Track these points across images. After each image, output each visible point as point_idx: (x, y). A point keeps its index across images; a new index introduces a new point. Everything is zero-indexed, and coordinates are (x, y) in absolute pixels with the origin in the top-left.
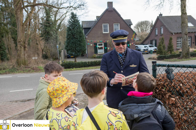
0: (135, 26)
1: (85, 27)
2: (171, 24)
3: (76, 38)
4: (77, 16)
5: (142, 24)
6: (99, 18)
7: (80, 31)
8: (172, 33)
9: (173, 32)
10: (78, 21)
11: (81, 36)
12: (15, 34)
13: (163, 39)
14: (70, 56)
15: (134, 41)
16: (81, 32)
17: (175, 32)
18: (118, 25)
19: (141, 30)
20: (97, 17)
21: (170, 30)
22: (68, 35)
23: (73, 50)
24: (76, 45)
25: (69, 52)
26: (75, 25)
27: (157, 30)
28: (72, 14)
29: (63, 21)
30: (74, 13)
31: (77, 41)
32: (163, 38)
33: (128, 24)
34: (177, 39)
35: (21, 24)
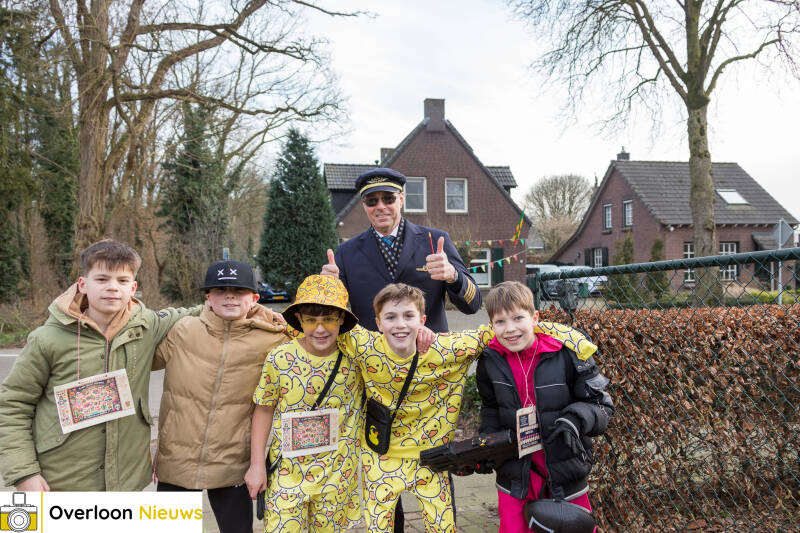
0: (530, 194)
1: (336, 187)
2: (661, 191)
3: (302, 225)
4: (310, 145)
5: (556, 189)
6: (389, 156)
7: (317, 199)
8: (664, 226)
9: (668, 222)
10: (311, 162)
11: (321, 219)
12: (60, 197)
13: (628, 245)
14: (271, 296)
15: (521, 247)
16: (323, 203)
17: (675, 222)
18: (462, 186)
19: (553, 212)
20: (384, 151)
21: (657, 213)
22: (273, 210)
23: (289, 268)
24: (299, 251)
25: (272, 275)
26: (300, 175)
27: (609, 212)
28: (293, 134)
29: (251, 159)
30: (298, 132)
31: (304, 233)
32: (631, 241)
33: (501, 184)
34: (686, 250)
35: (96, 160)
